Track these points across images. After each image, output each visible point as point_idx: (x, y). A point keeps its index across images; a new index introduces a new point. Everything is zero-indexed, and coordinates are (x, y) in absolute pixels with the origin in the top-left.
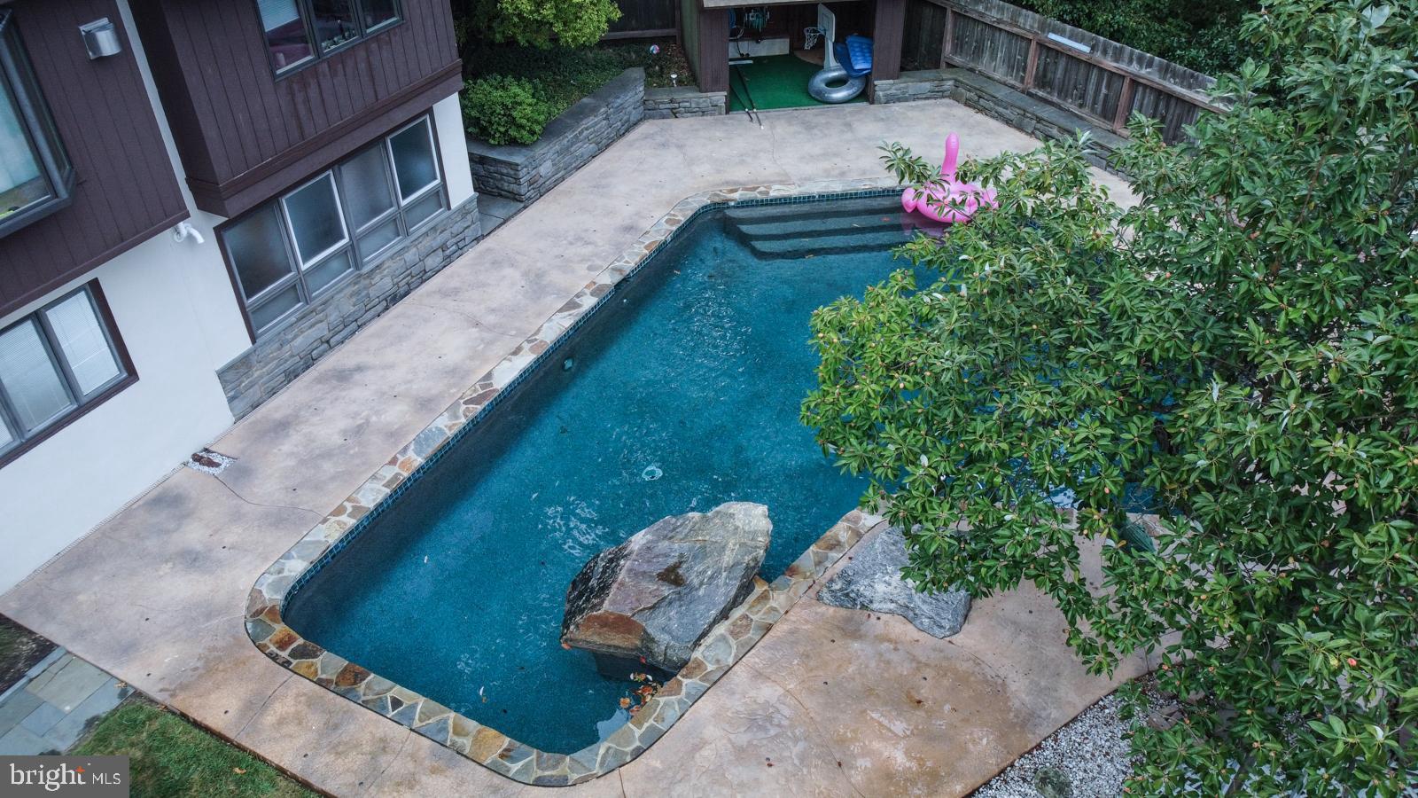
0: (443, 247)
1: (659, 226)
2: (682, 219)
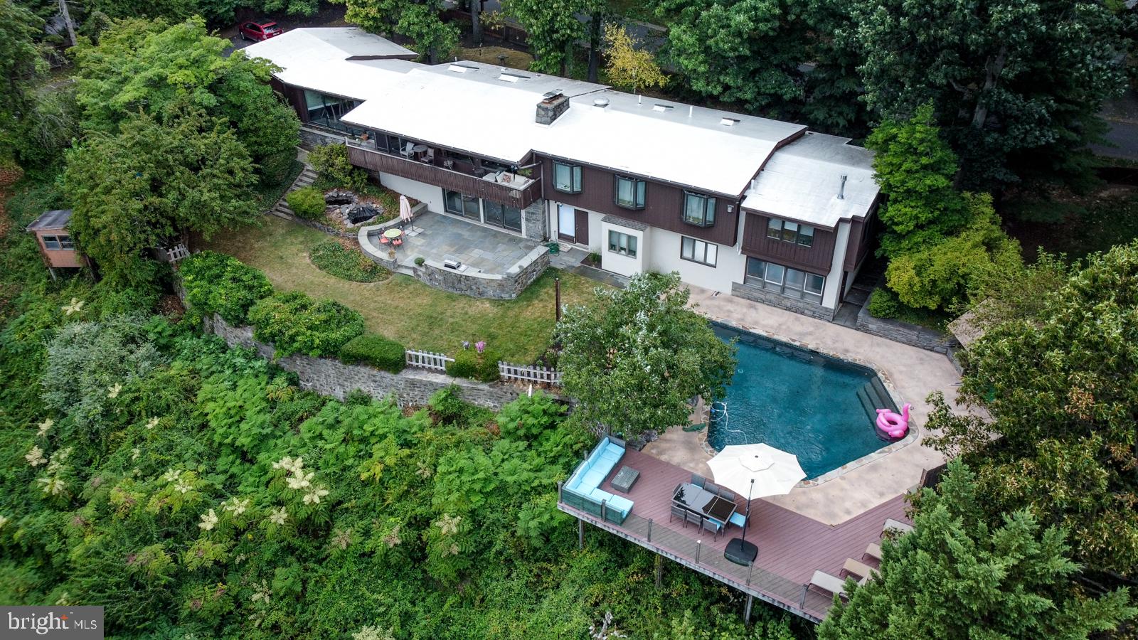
0: (814, 312)
1: (849, 357)
2: (857, 362)
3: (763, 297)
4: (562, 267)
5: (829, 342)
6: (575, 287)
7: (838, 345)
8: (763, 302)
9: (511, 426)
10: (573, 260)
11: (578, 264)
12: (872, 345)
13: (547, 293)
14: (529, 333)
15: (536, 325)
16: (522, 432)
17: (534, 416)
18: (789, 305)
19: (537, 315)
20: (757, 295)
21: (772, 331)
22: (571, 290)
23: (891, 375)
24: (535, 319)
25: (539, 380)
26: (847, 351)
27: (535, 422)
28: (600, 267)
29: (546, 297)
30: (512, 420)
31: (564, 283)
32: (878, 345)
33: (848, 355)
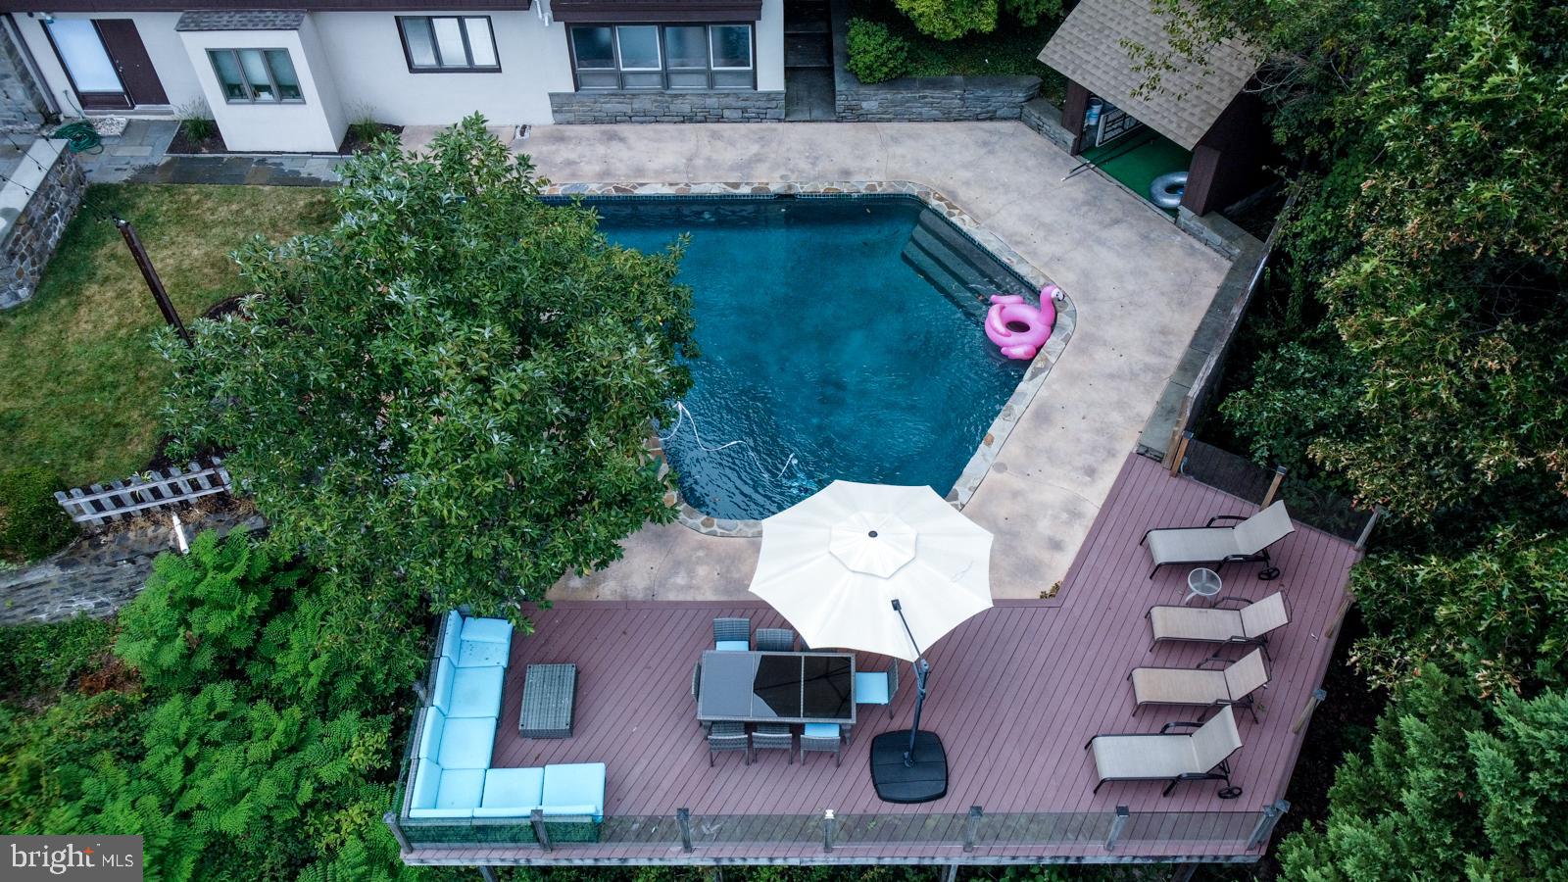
0: (744, 110)
1: (859, 184)
2: (879, 190)
3: (627, 109)
4: (125, 176)
5: (803, 165)
6: (181, 217)
7: (823, 165)
8: (629, 119)
9: (169, 657)
10: (146, 151)
11: (162, 158)
12: (884, 145)
13: (113, 256)
14: (110, 378)
15: (119, 353)
16: (205, 659)
17: (219, 606)
18: (686, 109)
19: (111, 322)
20: (613, 106)
21: (682, 180)
22: (173, 231)
23: (953, 194)
24: (111, 335)
25: (193, 497)
26: (846, 173)
27: (229, 619)
28: (223, 148)
29: (111, 268)
30: (166, 639)
31: (148, 218)
32: (895, 140)
33: (854, 179)
